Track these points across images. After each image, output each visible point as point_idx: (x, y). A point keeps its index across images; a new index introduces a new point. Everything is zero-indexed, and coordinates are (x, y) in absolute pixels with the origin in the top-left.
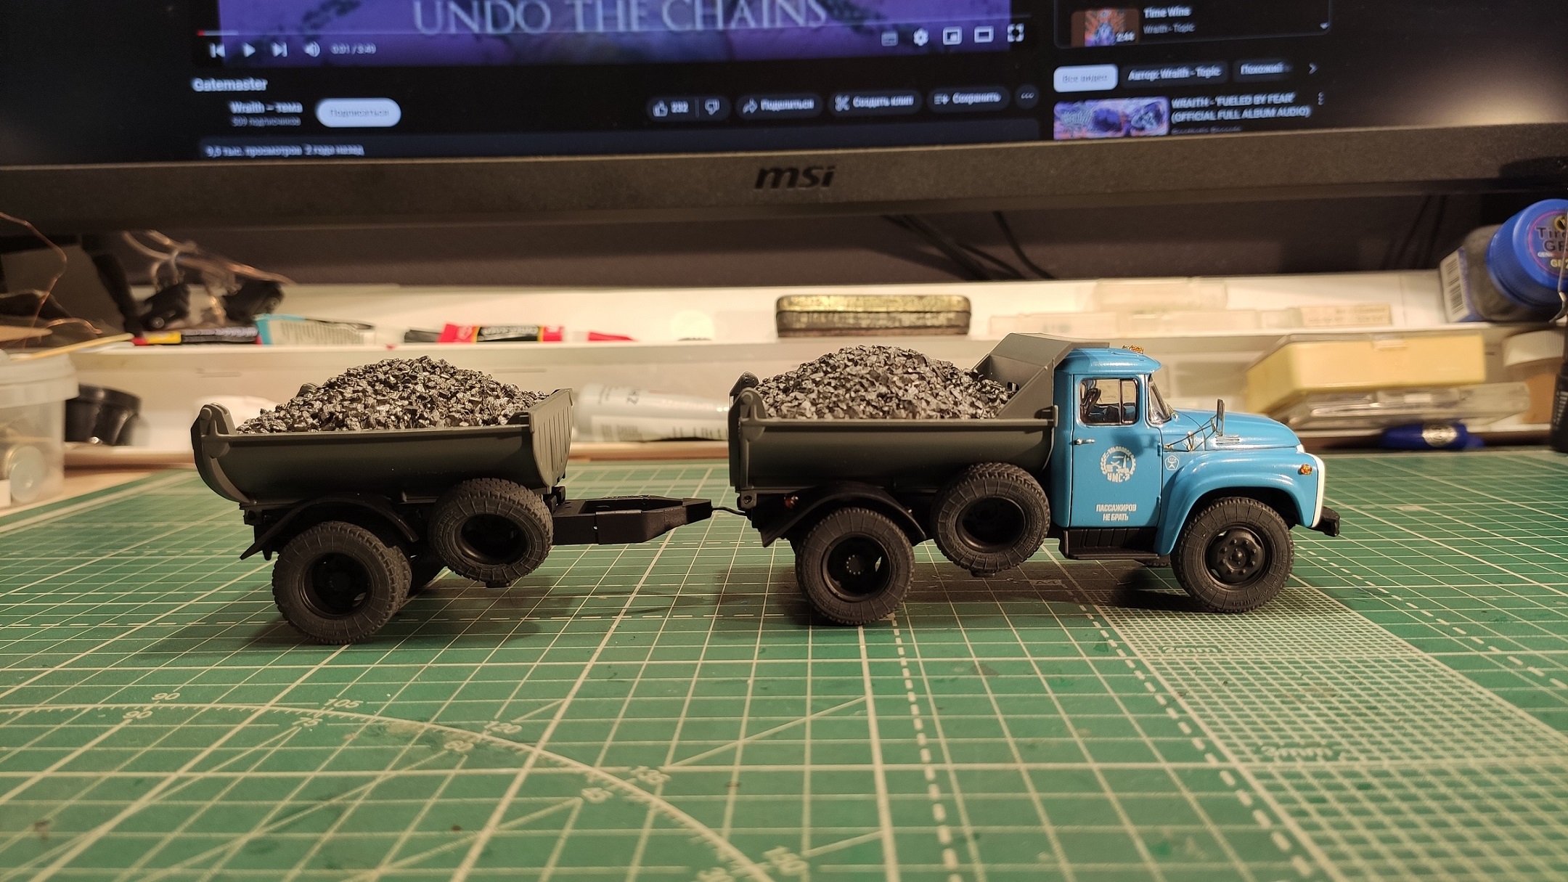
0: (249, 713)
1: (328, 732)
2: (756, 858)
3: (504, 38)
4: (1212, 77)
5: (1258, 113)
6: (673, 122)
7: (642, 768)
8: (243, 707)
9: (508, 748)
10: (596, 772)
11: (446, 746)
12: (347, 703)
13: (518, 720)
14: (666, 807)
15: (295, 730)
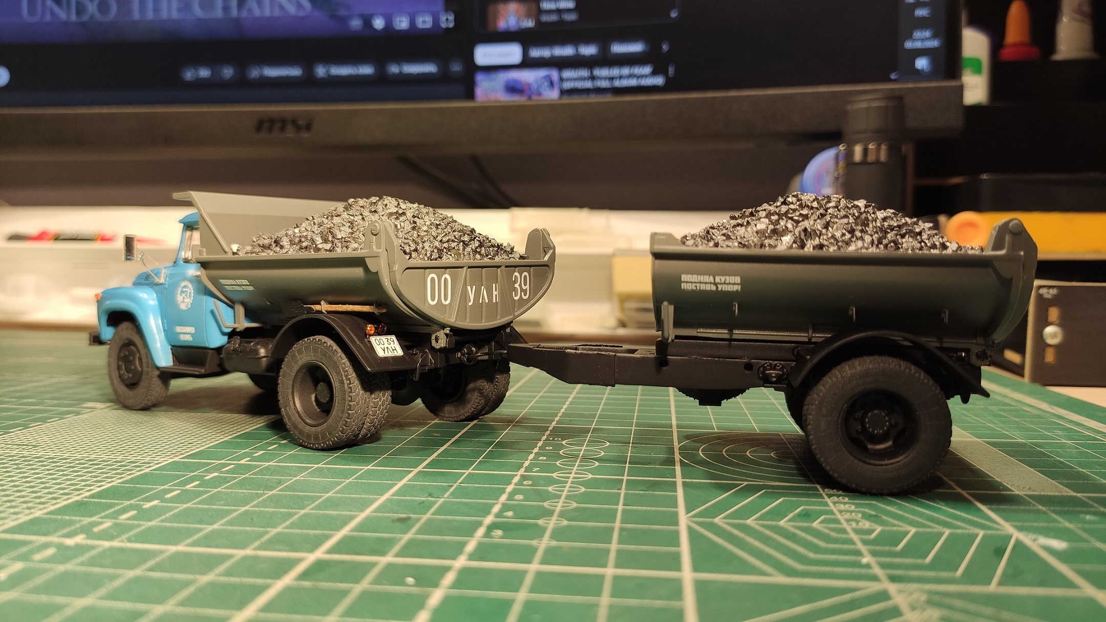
3: (83, 24)
4: (592, 56)
5: (625, 83)
6: (200, 84)
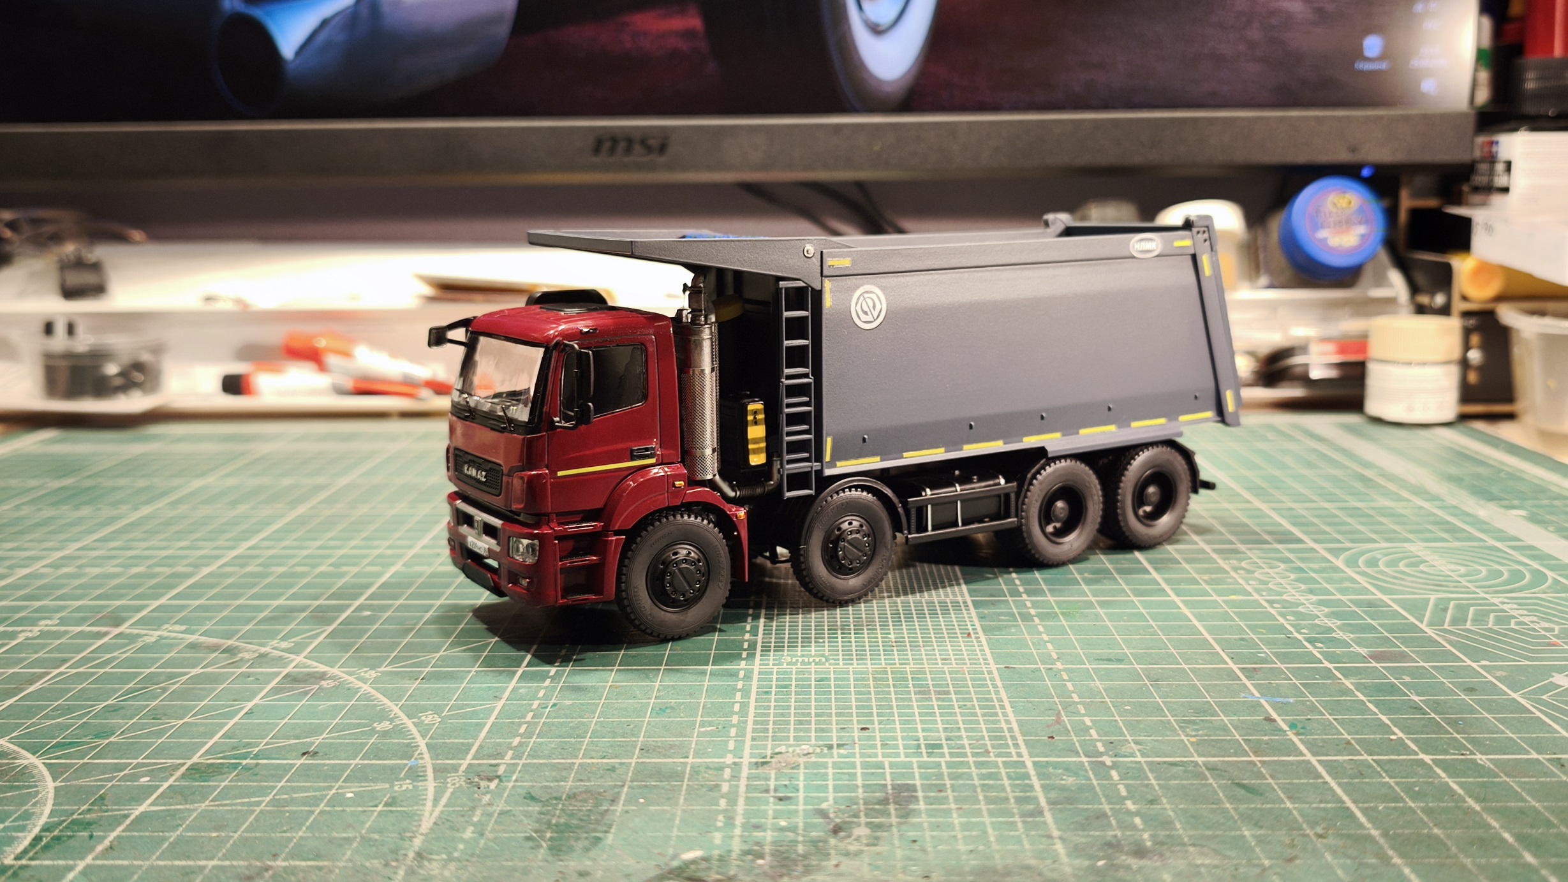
0: (106, 634)
1: (160, 646)
2: (410, 717)
7: (365, 669)
8: (104, 629)
9: (280, 657)
10: (335, 671)
11: (240, 655)
12: (177, 628)
13: (293, 640)
14: (370, 690)
15: (139, 644)
